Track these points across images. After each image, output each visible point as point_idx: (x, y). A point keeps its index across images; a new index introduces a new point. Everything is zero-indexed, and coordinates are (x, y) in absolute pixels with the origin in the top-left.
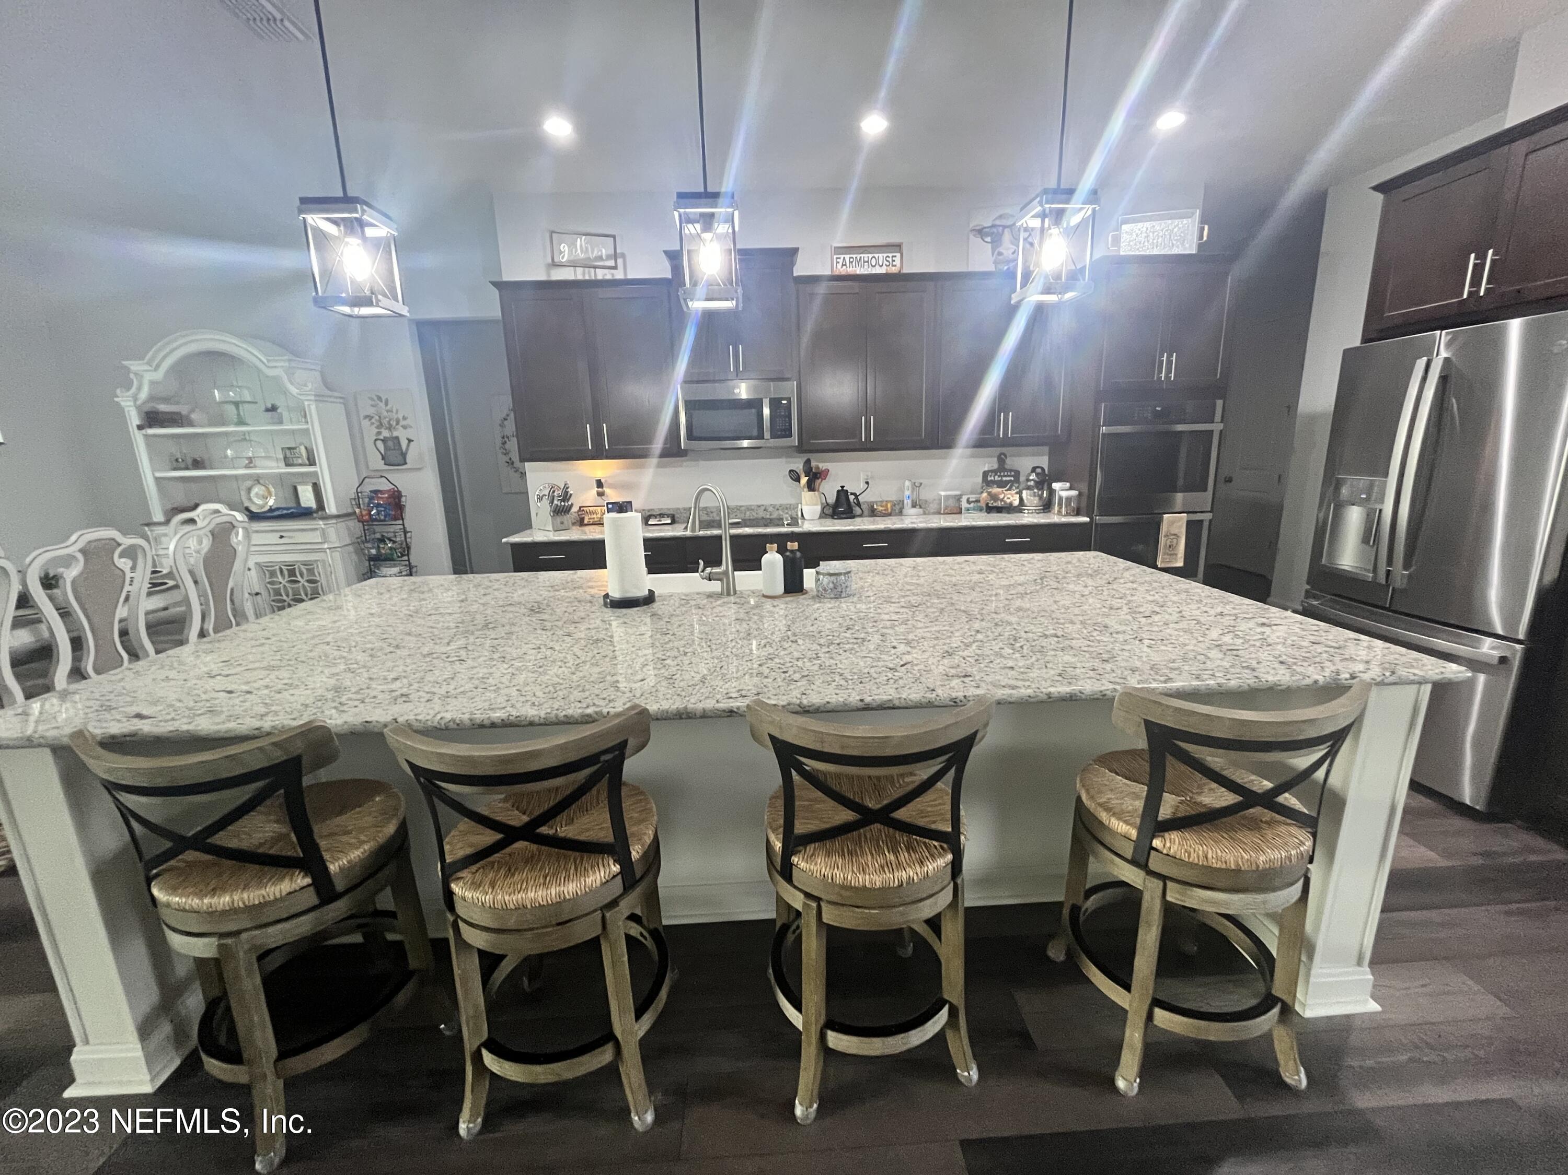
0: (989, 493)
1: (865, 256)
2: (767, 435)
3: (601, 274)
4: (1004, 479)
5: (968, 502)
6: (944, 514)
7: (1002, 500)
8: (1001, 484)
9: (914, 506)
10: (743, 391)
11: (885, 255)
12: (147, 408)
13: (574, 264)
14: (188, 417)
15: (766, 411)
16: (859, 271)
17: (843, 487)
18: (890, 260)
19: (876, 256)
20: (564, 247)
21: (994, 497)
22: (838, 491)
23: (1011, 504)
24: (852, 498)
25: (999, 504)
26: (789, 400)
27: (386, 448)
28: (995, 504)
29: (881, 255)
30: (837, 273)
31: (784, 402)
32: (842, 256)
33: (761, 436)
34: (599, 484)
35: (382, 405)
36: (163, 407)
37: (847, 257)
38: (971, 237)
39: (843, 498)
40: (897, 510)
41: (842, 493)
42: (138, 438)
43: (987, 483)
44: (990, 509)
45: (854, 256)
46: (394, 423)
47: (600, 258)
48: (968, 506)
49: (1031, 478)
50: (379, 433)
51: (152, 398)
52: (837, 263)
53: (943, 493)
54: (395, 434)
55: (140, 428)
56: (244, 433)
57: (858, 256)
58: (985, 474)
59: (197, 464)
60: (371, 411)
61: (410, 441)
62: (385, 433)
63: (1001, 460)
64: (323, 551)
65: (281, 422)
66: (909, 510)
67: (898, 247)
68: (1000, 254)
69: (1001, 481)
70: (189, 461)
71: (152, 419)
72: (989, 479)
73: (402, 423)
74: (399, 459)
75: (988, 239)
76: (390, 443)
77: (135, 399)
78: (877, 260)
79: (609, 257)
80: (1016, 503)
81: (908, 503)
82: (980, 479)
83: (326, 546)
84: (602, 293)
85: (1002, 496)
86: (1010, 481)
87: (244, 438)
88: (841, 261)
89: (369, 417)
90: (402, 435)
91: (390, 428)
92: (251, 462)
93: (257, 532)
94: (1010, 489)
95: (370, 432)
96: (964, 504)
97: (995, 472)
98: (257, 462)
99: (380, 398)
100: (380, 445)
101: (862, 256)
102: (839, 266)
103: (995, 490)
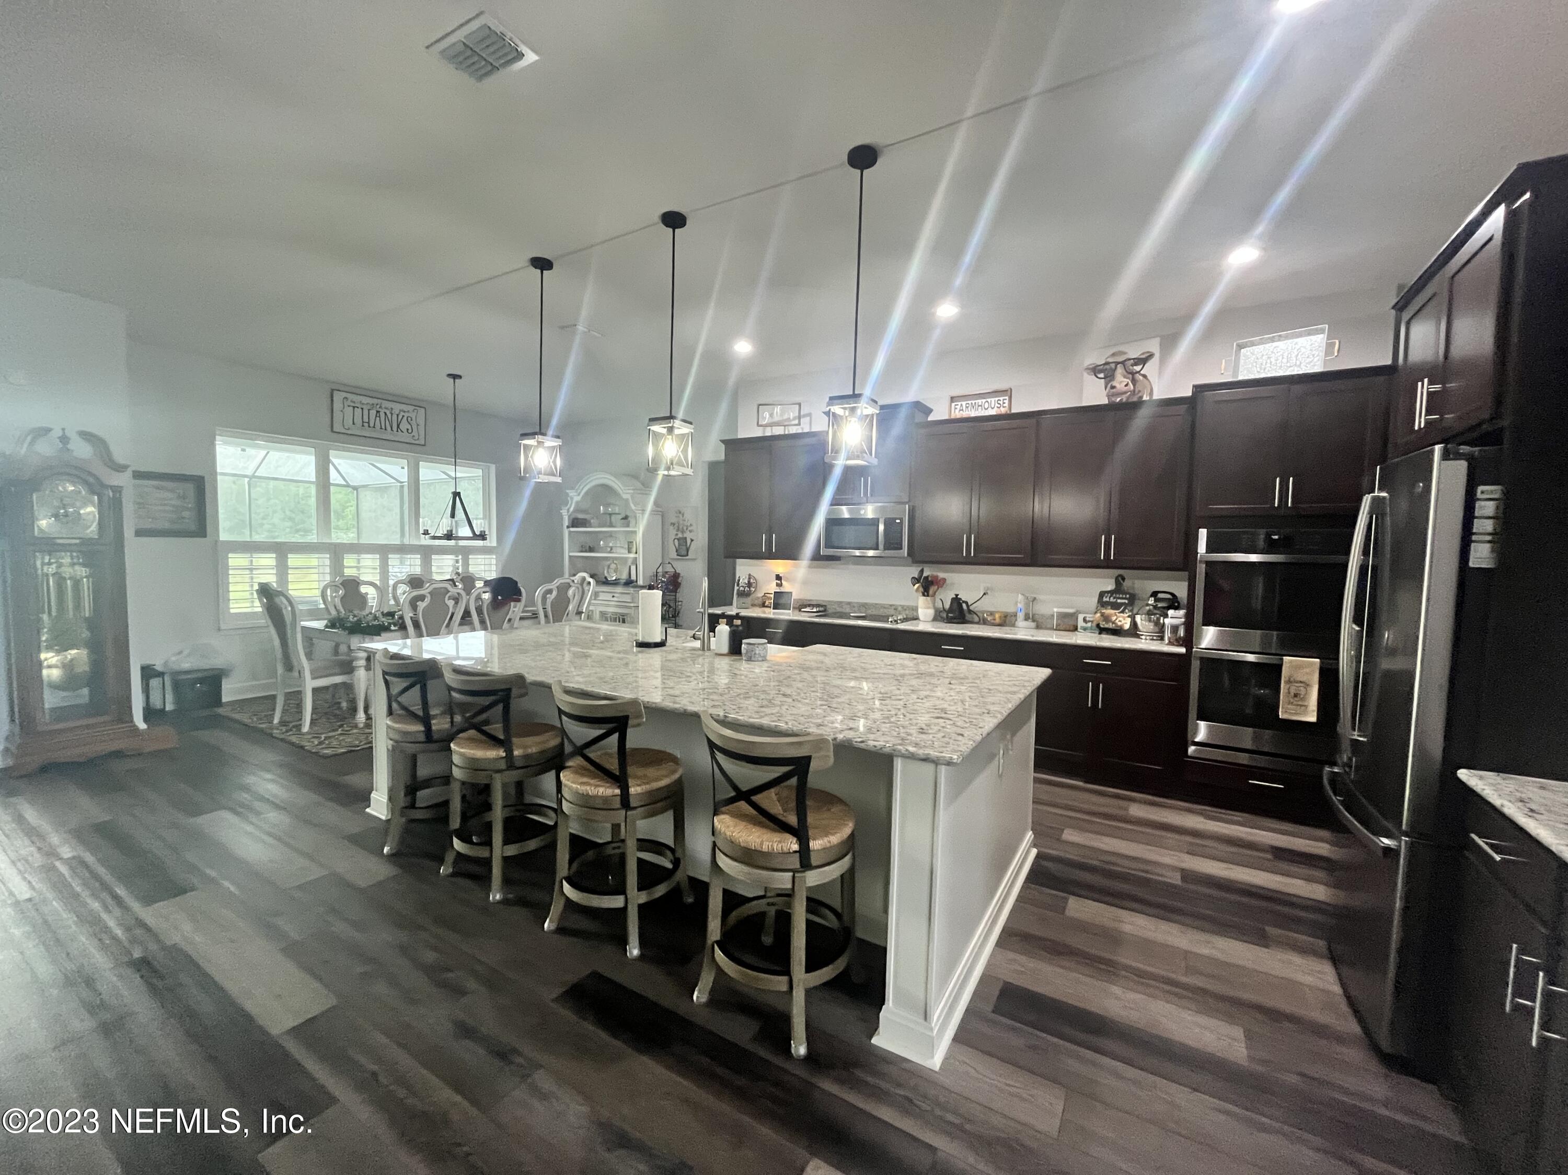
0: (1103, 615)
1: (980, 401)
2: (881, 546)
3: (793, 430)
4: (1119, 601)
5: (1085, 620)
6: (1056, 630)
7: (1113, 623)
8: (1115, 606)
9: (1027, 618)
10: (869, 511)
11: (997, 399)
12: (573, 516)
13: (771, 425)
14: (590, 522)
15: (881, 527)
16: (973, 414)
17: (957, 595)
18: (1001, 403)
19: (989, 400)
20: (767, 415)
21: (1106, 618)
22: (953, 599)
23: (1121, 627)
24: (964, 606)
25: (1110, 626)
26: (901, 519)
27: (679, 545)
28: (1106, 626)
29: (993, 400)
30: (953, 417)
31: (898, 521)
32: (959, 403)
33: (877, 548)
34: (778, 577)
35: (681, 516)
36: (580, 516)
37: (964, 403)
38: (1085, 374)
39: (955, 605)
40: (1007, 620)
41: (956, 600)
42: (566, 532)
43: (1102, 604)
44: (1102, 630)
45: (970, 402)
46: (685, 528)
47: (789, 419)
48: (1084, 625)
49: (1150, 602)
50: (677, 535)
51: (576, 511)
52: (956, 408)
53: (1055, 610)
54: (685, 536)
55: (568, 527)
56: (611, 532)
57: (973, 402)
58: (1102, 594)
59: (591, 550)
60: (674, 520)
61: (692, 540)
62: (680, 535)
63: (1119, 580)
64: (630, 607)
65: (628, 526)
66: (1021, 623)
67: (1008, 392)
68: (1113, 387)
69: (1116, 602)
70: (588, 548)
71: (575, 523)
72: (1105, 599)
73: (689, 528)
74: (684, 553)
75: (1102, 375)
76: (681, 541)
77: (568, 510)
78: (990, 404)
79: (794, 419)
80: (1127, 626)
81: (1021, 616)
82: (1096, 600)
83: (632, 605)
84: (783, 443)
85: (1114, 618)
86: (1124, 604)
87: (610, 535)
88: (958, 407)
89: (673, 524)
90: (688, 536)
91: (683, 532)
92: (611, 549)
93: (603, 592)
94: (1123, 612)
95: (672, 532)
96: (1081, 623)
97: (1111, 593)
98: (614, 550)
99: (680, 513)
100: (676, 542)
101: (977, 401)
102: (957, 411)
103: (1109, 611)
